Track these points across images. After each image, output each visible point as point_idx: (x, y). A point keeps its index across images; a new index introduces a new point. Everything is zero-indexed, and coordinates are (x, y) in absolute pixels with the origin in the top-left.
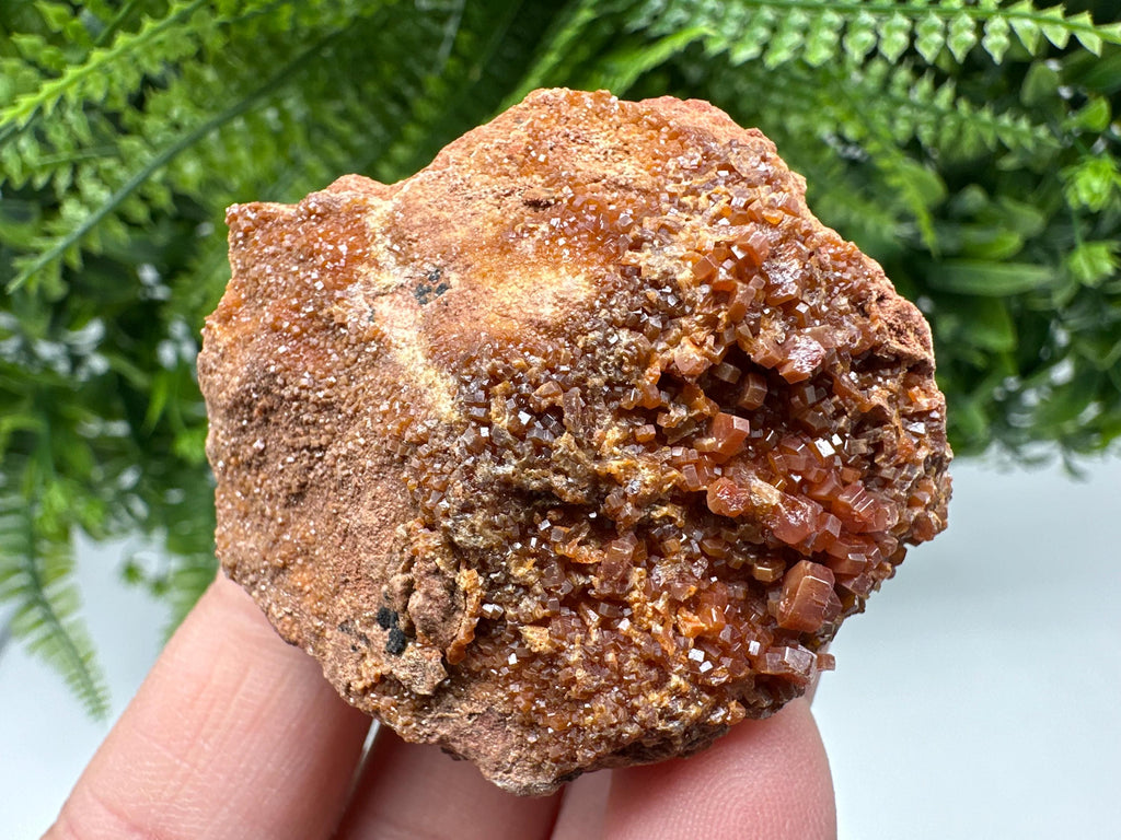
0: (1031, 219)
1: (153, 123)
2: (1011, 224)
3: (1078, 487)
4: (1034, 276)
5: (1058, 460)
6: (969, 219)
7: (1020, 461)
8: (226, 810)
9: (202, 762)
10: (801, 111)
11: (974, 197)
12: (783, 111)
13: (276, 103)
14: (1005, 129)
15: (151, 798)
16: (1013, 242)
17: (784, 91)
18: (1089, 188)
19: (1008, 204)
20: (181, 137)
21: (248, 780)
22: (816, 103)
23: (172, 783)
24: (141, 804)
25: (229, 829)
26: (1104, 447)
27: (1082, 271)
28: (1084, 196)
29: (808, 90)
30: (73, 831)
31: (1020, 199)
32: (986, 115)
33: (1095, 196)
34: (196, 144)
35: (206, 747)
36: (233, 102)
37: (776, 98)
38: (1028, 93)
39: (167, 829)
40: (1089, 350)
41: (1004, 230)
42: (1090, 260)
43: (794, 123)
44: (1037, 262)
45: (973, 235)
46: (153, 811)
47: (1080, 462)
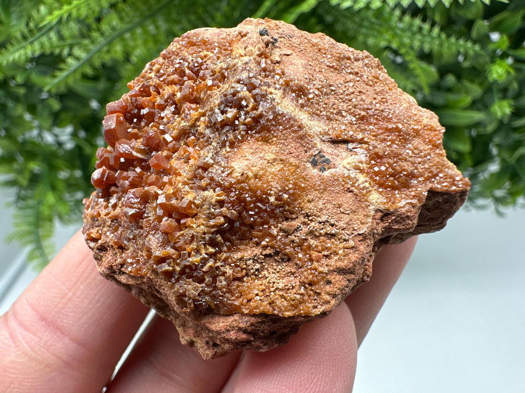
0: (476, 90)
1: (104, 27)
2: (467, 92)
3: (501, 220)
4: (477, 116)
5: (492, 207)
6: (449, 90)
7: (475, 207)
8: (86, 317)
9: (78, 293)
10: (374, 36)
11: (451, 79)
12: (366, 36)
13: (154, 23)
14: (461, 46)
15: (53, 306)
16: (468, 100)
17: (367, 28)
18: (497, 73)
19: (467, 84)
20: (115, 34)
21: (98, 305)
22: (380, 33)
23: (63, 301)
24: (48, 308)
25: (86, 326)
26: (514, 203)
27: (497, 112)
28: (495, 76)
29: (377, 27)
30: (15, 316)
31: (472, 81)
32: (453, 40)
33: (500, 76)
34: (120, 36)
35: (81, 287)
36: (137, 20)
37: (363, 31)
38: (474, 34)
39: (58, 322)
40: (506, 155)
41: (464, 95)
42: (500, 107)
43: (371, 41)
44: (479, 110)
45: (451, 97)
46: (52, 312)
47: (502, 209)
